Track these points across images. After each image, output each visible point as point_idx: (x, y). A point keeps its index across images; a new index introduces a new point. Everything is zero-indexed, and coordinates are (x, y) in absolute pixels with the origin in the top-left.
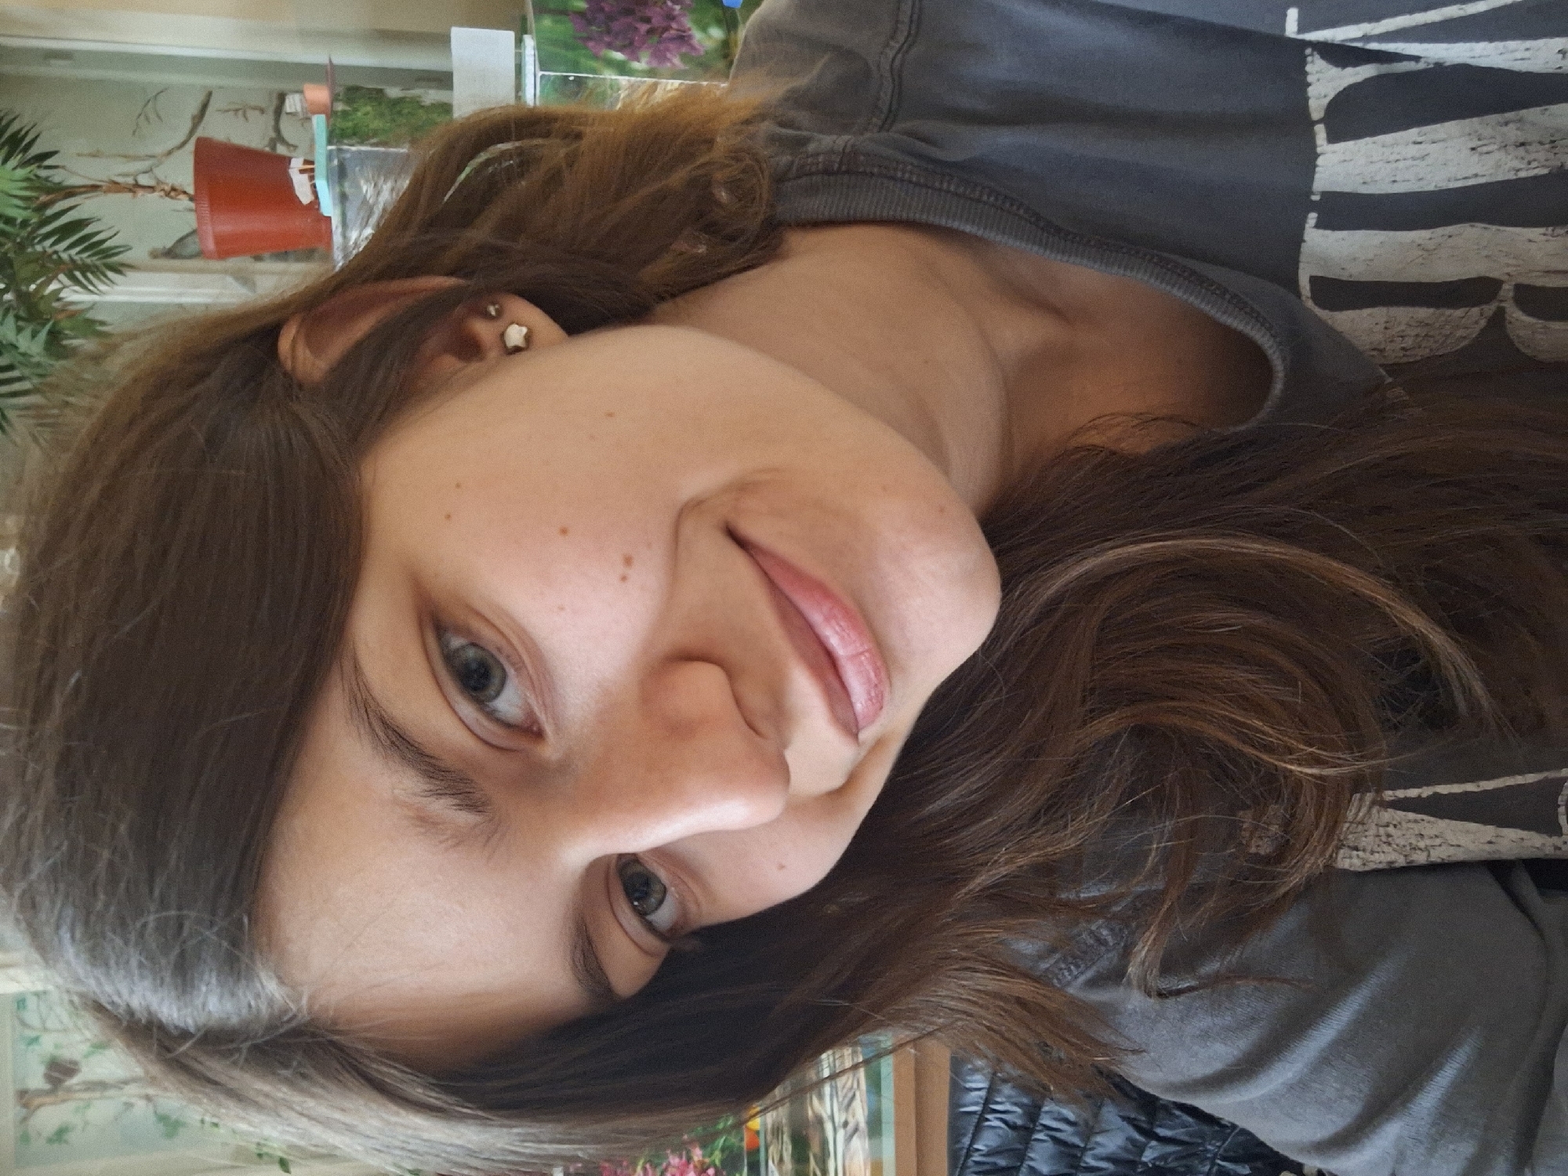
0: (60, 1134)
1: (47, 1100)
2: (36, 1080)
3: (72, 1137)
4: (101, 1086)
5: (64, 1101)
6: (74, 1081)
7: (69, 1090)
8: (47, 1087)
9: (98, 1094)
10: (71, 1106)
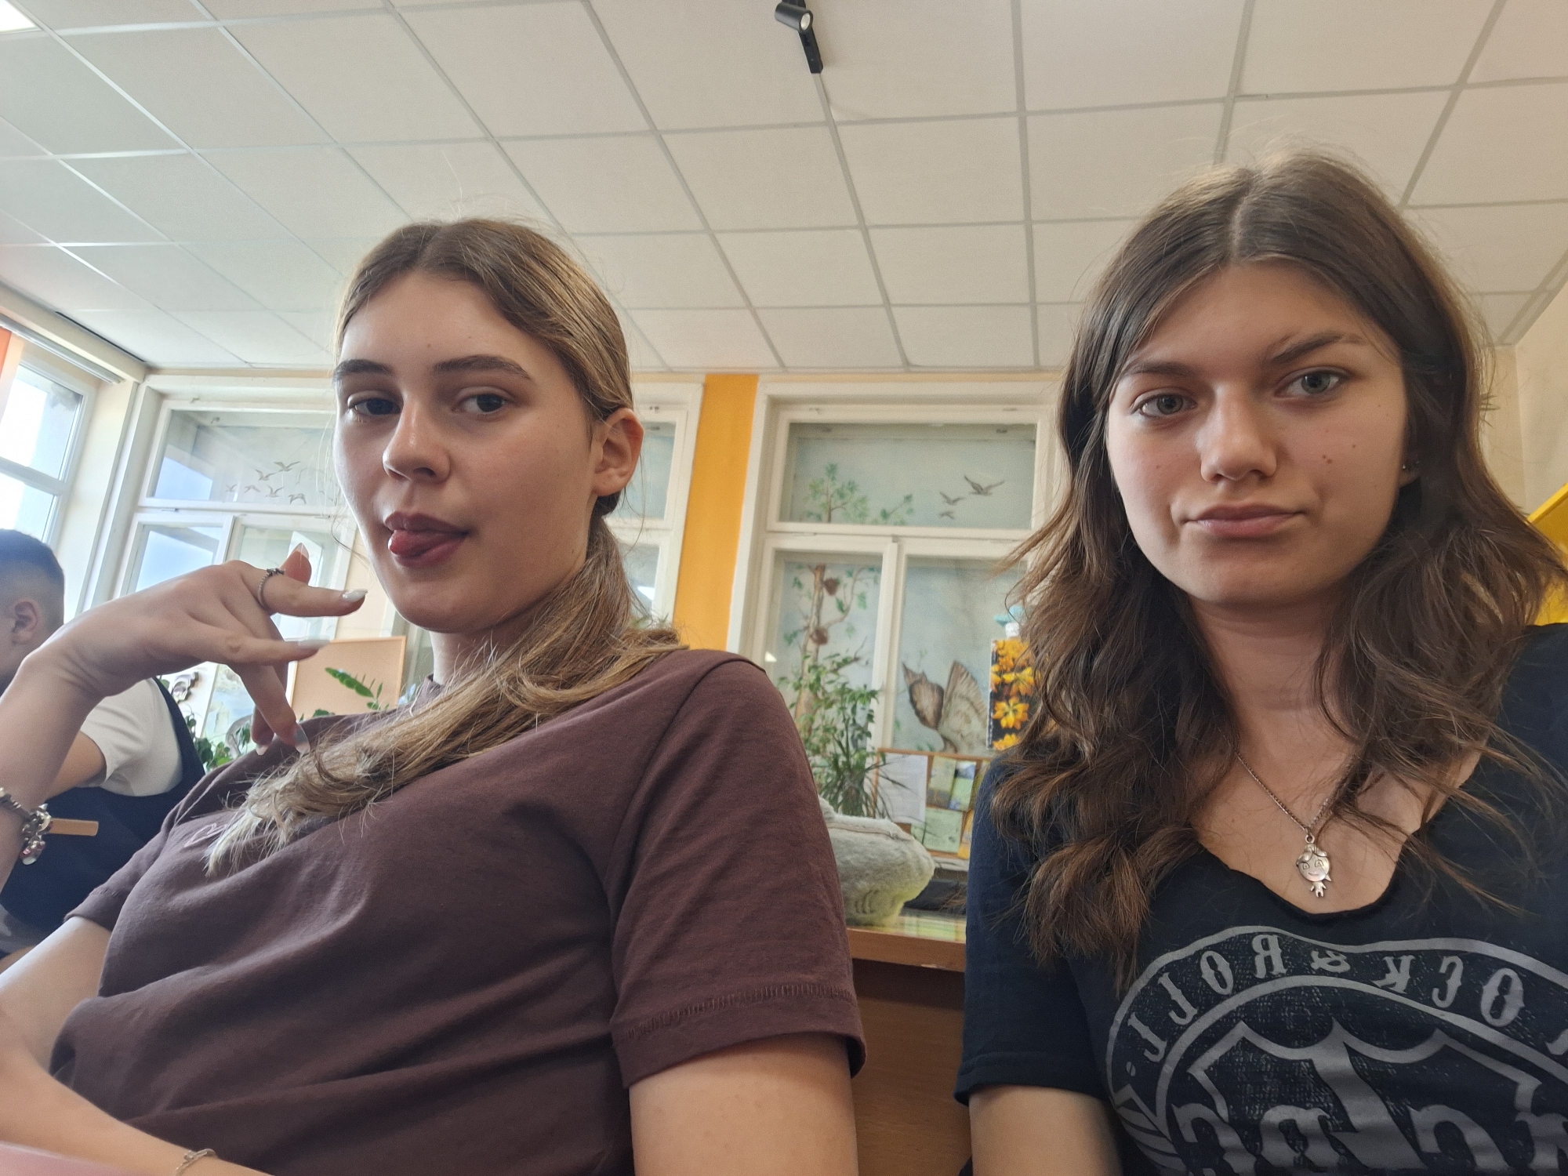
0: (798, 584)
1: (818, 579)
2: (829, 574)
3: (796, 589)
4: (819, 605)
5: (815, 587)
6: (825, 592)
7: (821, 589)
8: (825, 579)
9: (815, 603)
10: (812, 590)
